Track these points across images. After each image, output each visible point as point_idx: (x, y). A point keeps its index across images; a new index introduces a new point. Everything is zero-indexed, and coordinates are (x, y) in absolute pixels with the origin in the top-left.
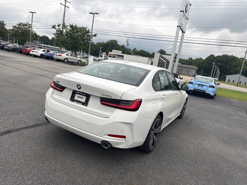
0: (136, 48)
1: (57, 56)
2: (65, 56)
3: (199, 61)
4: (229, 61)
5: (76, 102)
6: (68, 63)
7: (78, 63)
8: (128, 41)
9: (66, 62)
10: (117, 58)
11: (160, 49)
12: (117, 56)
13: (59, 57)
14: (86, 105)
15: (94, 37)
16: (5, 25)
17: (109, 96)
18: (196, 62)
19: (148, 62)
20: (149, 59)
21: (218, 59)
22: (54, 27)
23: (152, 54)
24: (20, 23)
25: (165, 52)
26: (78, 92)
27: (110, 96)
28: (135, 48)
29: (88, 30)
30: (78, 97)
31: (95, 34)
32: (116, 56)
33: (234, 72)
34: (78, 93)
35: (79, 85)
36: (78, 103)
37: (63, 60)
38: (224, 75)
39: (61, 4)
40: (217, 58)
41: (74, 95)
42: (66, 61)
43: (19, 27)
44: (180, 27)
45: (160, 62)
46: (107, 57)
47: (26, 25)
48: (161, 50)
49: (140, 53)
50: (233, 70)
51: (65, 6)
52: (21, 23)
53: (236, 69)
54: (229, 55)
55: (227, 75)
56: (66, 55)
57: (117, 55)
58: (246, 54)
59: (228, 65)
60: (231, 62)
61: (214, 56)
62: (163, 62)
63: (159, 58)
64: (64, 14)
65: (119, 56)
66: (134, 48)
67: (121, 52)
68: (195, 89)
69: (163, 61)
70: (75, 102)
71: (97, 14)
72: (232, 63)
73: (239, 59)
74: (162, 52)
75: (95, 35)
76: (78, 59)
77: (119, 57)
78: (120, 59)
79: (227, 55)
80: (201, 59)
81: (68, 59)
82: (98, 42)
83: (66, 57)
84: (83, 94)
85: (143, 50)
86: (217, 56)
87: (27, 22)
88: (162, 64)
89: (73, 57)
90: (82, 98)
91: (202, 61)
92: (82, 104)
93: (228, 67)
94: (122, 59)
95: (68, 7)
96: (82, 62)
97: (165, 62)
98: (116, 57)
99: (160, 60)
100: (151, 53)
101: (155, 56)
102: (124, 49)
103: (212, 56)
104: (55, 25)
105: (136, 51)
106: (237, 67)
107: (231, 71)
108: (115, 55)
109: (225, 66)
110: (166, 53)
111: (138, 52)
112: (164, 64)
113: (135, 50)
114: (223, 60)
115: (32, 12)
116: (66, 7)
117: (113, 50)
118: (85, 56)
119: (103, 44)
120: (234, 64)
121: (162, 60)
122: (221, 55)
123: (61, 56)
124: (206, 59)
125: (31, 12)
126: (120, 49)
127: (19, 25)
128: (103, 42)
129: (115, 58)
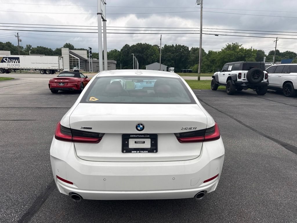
0: (31, 45)
3: (115, 53)
4: (144, 50)
5: (136, 152)
8: (18, 36)
10: (9, 62)
11: (65, 43)
12: (8, 60)
14: (157, 152)
17: (192, 129)
18: (112, 55)
19: (59, 62)
20: (60, 58)
21: (134, 49)
23: (56, 50)
25: (73, 47)
26: (133, 136)
27: (194, 128)
28: (29, 45)
30: (136, 142)
32: (6, 60)
33: (151, 60)
34: (135, 136)
35: (142, 125)
36: (140, 152)
38: (143, 65)
40: (132, 48)
41: (126, 142)
44: (101, 14)
45: (72, 60)
48: (67, 44)
49: (37, 50)
50: (150, 59)
53: (152, 57)
54: (142, 43)
55: (146, 65)
58: (161, 41)
59: (144, 55)
60: (146, 51)
61: (129, 46)
62: (75, 60)
63: (70, 55)
65: (10, 58)
66: (27, 45)
67: (9, 52)
68: (144, 87)
69: (75, 58)
70: (132, 152)
72: (148, 51)
73: (153, 46)
74: (69, 47)
77: (11, 61)
78: (14, 62)
79: (141, 44)
80: (116, 51)
84: (144, 136)
85: (41, 47)
86: (132, 46)
88: (75, 62)
90: (144, 142)
91: (118, 53)
92: (148, 152)
93: (145, 56)
94: (18, 62)
97: (77, 59)
99: (70, 57)
100: (54, 50)
101: (62, 53)
102: (11, 48)
103: (126, 46)
105: (31, 48)
106: (152, 55)
107: (149, 60)
108: (4, 58)
109: (141, 56)
110: (75, 48)
111: (36, 50)
112: (78, 62)
113: (29, 47)
114: (138, 49)
120: (149, 52)
121: (73, 57)
122: (135, 44)
124: (122, 50)
126: (5, 48)
129: (5, 62)
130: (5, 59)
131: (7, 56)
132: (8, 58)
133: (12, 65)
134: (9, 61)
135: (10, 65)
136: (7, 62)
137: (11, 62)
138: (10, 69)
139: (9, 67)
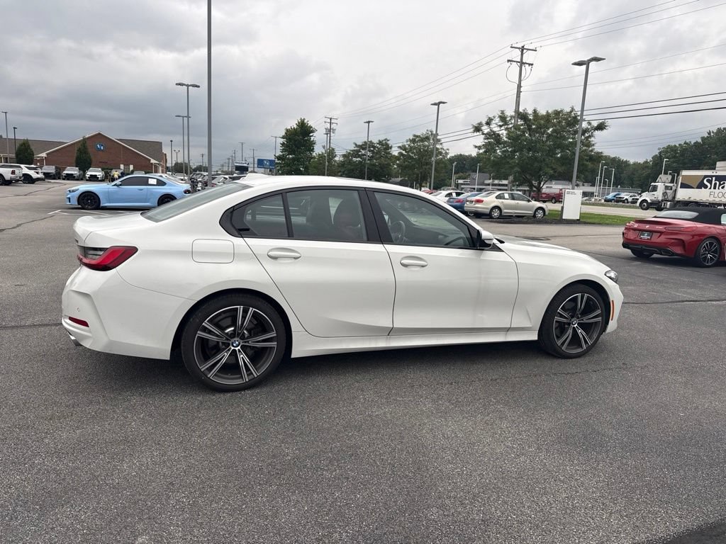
1: (472, 205)
2: (494, 202)
6: (502, 220)
7: (534, 216)
9: (498, 218)
10: (715, 188)
12: (713, 182)
13: (477, 205)
15: (597, 133)
16: (391, 147)
22: (478, 129)
24: (415, 136)
29: (575, 117)
31: (601, 121)
32: (710, 182)
37: (488, 211)
39: (509, 61)
42: (496, 214)
43: (411, 147)
46: (674, 188)
47: (427, 138)
51: (522, 63)
52: (417, 136)
56: (497, 197)
57: (712, 176)
64: (519, 86)
65: (719, 178)
71: (597, 59)
75: (601, 127)
76: (533, 207)
77: (720, 185)
81: (502, 207)
82: (665, 146)
83: (498, 202)
87: (429, 129)
89: (517, 202)
95: (530, 64)
96: (547, 213)
98: (709, 185)
104: (480, 124)
108: (706, 176)
115: (437, 102)
116: (523, 67)
117: (719, 164)
118: (610, 196)
119: (686, 149)
123: (482, 201)
125: (435, 104)
127: (413, 141)
128: (685, 143)
129: (706, 187)
130: (707, 181)
131: (715, 174)
132: (714, 178)
133: (720, 195)
134: (715, 184)
135: (716, 195)
136: (710, 188)
137: (720, 187)
138: (713, 204)
139: (711, 199)
